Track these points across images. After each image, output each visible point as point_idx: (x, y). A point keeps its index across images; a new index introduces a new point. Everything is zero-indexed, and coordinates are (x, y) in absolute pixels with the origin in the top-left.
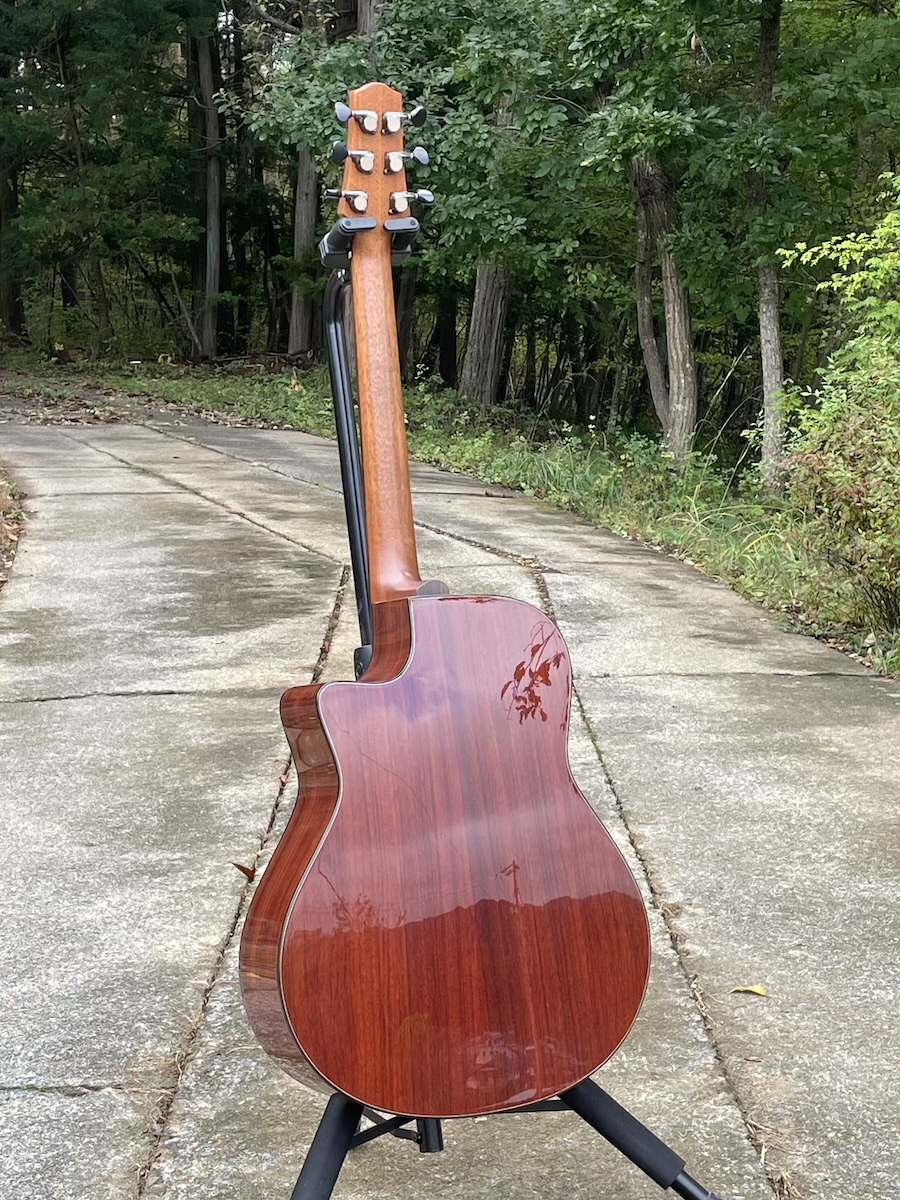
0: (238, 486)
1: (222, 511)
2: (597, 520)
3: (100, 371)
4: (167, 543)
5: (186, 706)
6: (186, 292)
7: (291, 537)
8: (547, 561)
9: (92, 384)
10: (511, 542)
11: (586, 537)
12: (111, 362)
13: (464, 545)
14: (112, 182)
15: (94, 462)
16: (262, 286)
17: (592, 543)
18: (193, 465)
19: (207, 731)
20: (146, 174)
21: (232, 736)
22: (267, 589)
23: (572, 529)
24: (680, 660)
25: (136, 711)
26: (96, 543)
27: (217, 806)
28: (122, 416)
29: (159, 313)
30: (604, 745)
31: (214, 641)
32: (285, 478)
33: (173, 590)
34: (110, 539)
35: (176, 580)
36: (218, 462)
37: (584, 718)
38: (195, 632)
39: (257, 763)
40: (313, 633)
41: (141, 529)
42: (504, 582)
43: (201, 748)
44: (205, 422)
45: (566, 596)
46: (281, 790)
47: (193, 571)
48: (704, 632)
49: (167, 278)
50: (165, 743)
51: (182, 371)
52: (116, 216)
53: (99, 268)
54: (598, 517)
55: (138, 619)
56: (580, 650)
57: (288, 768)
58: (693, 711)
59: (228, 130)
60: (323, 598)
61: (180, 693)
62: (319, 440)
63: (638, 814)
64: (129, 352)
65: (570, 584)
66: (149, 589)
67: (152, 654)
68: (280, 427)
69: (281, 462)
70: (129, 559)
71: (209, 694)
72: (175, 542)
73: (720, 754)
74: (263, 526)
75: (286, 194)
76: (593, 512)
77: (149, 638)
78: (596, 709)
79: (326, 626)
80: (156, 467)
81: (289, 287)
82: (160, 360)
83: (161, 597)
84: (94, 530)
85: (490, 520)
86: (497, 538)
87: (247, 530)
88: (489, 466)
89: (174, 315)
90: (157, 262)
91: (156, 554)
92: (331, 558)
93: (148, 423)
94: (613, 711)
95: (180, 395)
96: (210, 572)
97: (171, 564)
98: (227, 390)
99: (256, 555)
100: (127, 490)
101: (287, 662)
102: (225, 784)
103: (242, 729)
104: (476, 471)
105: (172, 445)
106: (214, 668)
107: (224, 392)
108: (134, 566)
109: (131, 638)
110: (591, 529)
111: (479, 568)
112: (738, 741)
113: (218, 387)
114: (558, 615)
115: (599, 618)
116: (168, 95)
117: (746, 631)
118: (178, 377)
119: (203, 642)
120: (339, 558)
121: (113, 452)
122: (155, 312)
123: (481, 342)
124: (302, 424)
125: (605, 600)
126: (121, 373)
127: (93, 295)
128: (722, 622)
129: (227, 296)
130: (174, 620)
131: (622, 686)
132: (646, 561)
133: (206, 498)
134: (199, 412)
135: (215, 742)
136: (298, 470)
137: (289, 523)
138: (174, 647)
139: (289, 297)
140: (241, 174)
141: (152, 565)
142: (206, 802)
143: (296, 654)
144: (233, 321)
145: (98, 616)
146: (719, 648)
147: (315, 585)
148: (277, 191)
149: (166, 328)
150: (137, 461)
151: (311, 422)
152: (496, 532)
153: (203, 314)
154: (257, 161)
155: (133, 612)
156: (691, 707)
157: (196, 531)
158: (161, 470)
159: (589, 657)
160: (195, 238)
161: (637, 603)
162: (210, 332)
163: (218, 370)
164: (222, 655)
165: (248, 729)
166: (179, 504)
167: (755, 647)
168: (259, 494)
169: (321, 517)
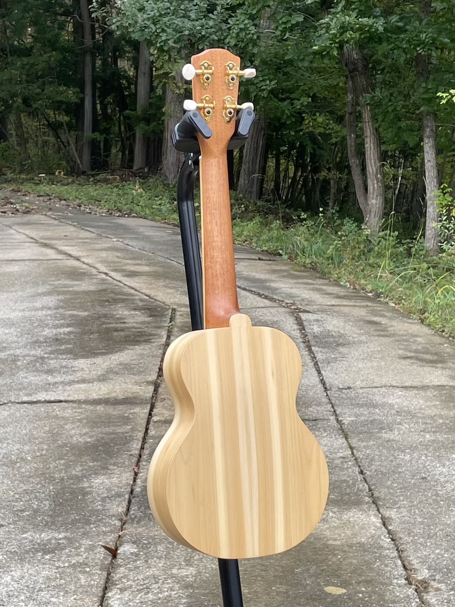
0: (104, 254)
1: (94, 271)
2: (329, 275)
3: (21, 181)
4: (59, 293)
5: (70, 411)
6: (72, 133)
7: (138, 289)
8: (301, 305)
9: (16, 189)
10: (278, 292)
11: (324, 287)
12: (28, 175)
13: (248, 294)
14: (27, 67)
15: (15, 239)
16: (117, 128)
17: (329, 291)
18: (76, 241)
19: (84, 431)
20: (48, 62)
21: (100, 435)
22: (123, 325)
23: (315, 282)
24: (396, 375)
25: (36, 416)
26: (14, 294)
27: (91, 493)
28: (33, 209)
29: (56, 145)
30: (354, 442)
31: (89, 362)
32: (133, 249)
33: (62, 326)
34: (23, 291)
35: (64, 319)
36: (91, 239)
37: (337, 420)
38: (76, 356)
39: (117, 458)
40: (153, 356)
41: (43, 284)
42: (275, 319)
43: (80, 444)
44: (84, 213)
45: (316, 329)
46: (135, 481)
47: (75, 313)
48: (409, 354)
49: (61, 125)
50: (55, 441)
51: (70, 180)
52: (30, 87)
53: (21, 119)
54: (330, 273)
55: (39, 347)
56: (329, 368)
57: (139, 461)
58: (410, 415)
59: (97, 36)
60: (159, 331)
61: (66, 401)
62: (153, 223)
63: (384, 499)
64: (38, 169)
65: (317, 320)
66: (47, 325)
67: (50, 372)
68: (129, 215)
69: (131, 238)
70: (35, 304)
71: (86, 402)
72: (64, 293)
73: (435, 450)
74: (120, 281)
75: (131, 74)
76: (326, 270)
77: (46, 360)
78: (345, 414)
79: (161, 351)
80: (53, 242)
81: (134, 130)
82: (57, 173)
83: (54, 331)
84: (13, 285)
85: (262, 276)
86: (268, 288)
87: (109, 284)
88: (259, 240)
89: (65, 147)
90: (55, 115)
91: (51, 301)
92: (164, 303)
93: (49, 213)
94: (356, 416)
95: (68, 196)
96: (86, 313)
97: (62, 307)
98: (97, 192)
99: (116, 301)
100: (34, 258)
101: (137, 378)
102: (96, 474)
103: (107, 429)
104: (251, 243)
105: (63, 228)
106: (89, 382)
107: (95, 194)
108: (37, 309)
109: (36, 361)
110: (327, 281)
111: (258, 310)
112: (446, 439)
113: (92, 190)
114: (312, 343)
115: (338, 345)
116: (61, 15)
117: (436, 354)
118: (68, 184)
119: (81, 363)
120: (168, 303)
121: (27, 232)
122: (54, 144)
123: (251, 162)
124: (143, 214)
125: (342, 332)
126: (33, 181)
127: (17, 135)
128: (420, 347)
129: (97, 135)
130: (63, 347)
131: (360, 396)
132: (365, 304)
133: (84, 263)
134: (80, 206)
135: (89, 440)
136: (141, 244)
137: (136, 279)
138: (62, 367)
139: (134, 135)
140: (104, 62)
141: (49, 308)
142: (84, 488)
143: (143, 372)
144: (100, 150)
145: (14, 345)
146: (420, 366)
147: (154, 322)
148: (126, 72)
149: (61, 154)
150: (41, 238)
151: (148, 212)
152: (267, 284)
153: (83, 146)
154: (114, 54)
155: (36, 342)
156: (409, 412)
157: (77, 285)
158: (56, 244)
159: (336, 374)
160: (77, 100)
161: (362, 334)
162: (86, 157)
163: (91, 179)
164: (94, 372)
165: (110, 429)
166: (67, 267)
167: (444, 365)
168: (117, 260)
169: (156, 275)
